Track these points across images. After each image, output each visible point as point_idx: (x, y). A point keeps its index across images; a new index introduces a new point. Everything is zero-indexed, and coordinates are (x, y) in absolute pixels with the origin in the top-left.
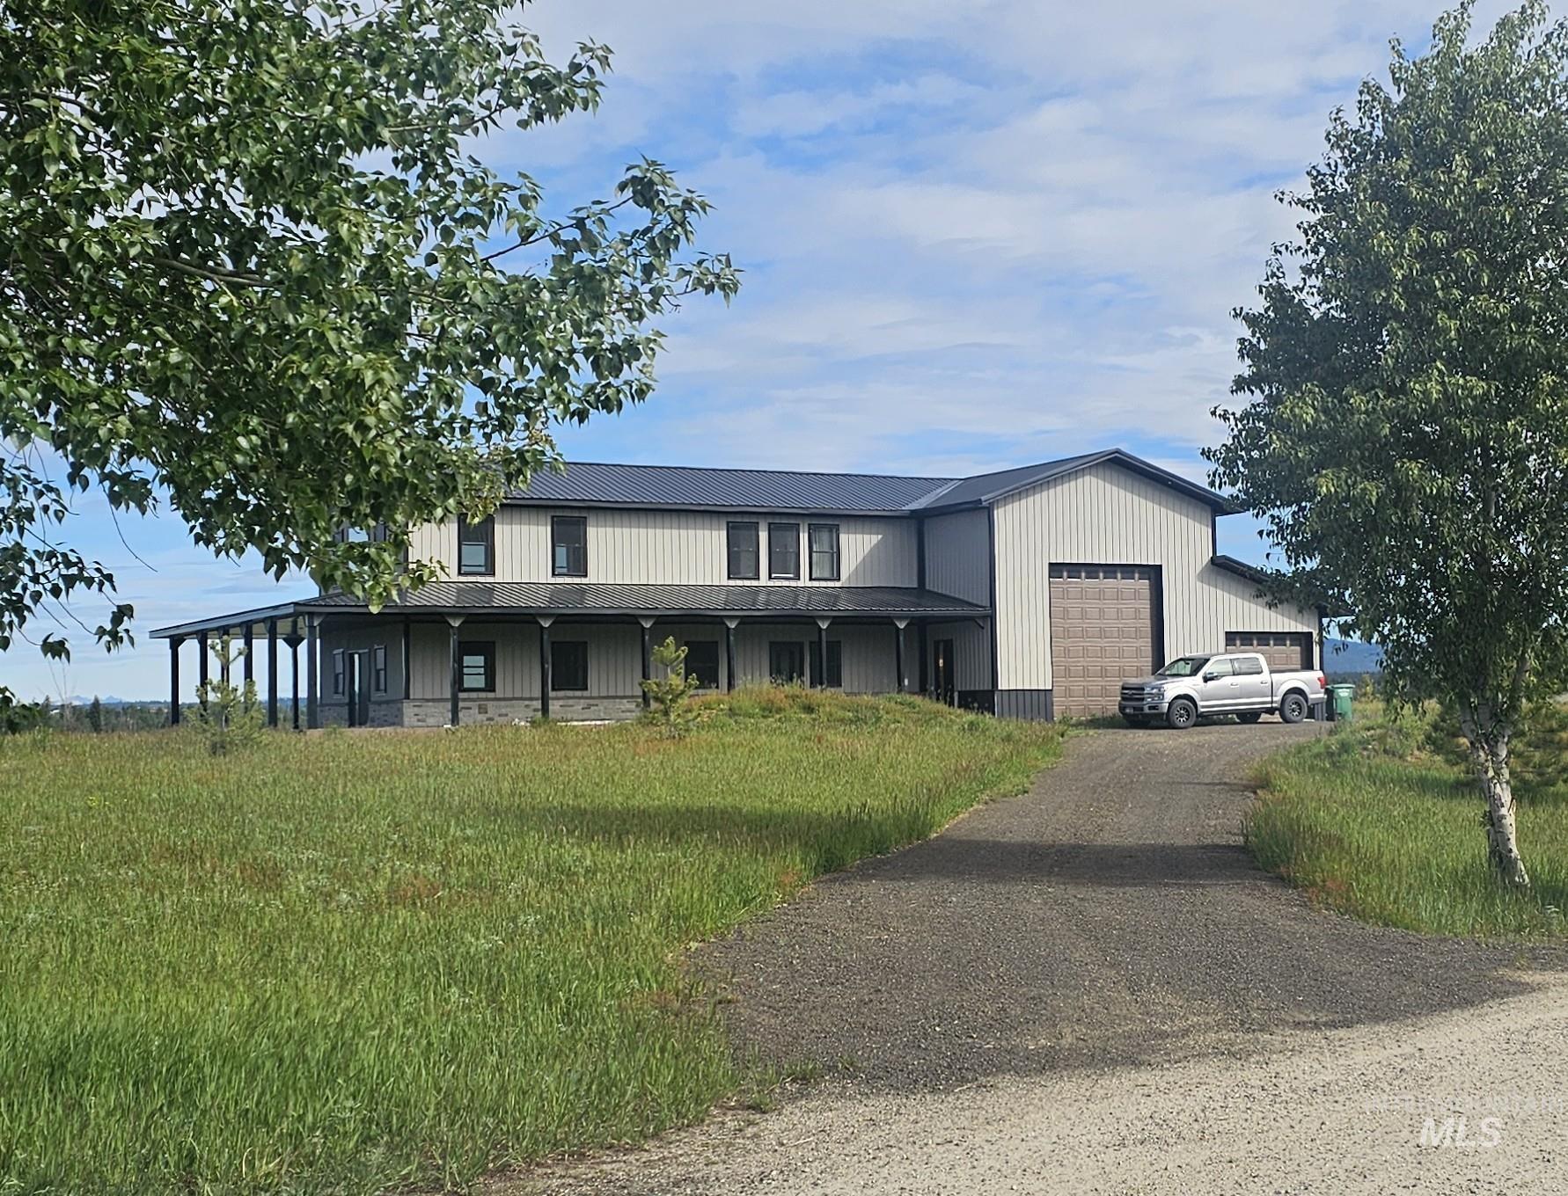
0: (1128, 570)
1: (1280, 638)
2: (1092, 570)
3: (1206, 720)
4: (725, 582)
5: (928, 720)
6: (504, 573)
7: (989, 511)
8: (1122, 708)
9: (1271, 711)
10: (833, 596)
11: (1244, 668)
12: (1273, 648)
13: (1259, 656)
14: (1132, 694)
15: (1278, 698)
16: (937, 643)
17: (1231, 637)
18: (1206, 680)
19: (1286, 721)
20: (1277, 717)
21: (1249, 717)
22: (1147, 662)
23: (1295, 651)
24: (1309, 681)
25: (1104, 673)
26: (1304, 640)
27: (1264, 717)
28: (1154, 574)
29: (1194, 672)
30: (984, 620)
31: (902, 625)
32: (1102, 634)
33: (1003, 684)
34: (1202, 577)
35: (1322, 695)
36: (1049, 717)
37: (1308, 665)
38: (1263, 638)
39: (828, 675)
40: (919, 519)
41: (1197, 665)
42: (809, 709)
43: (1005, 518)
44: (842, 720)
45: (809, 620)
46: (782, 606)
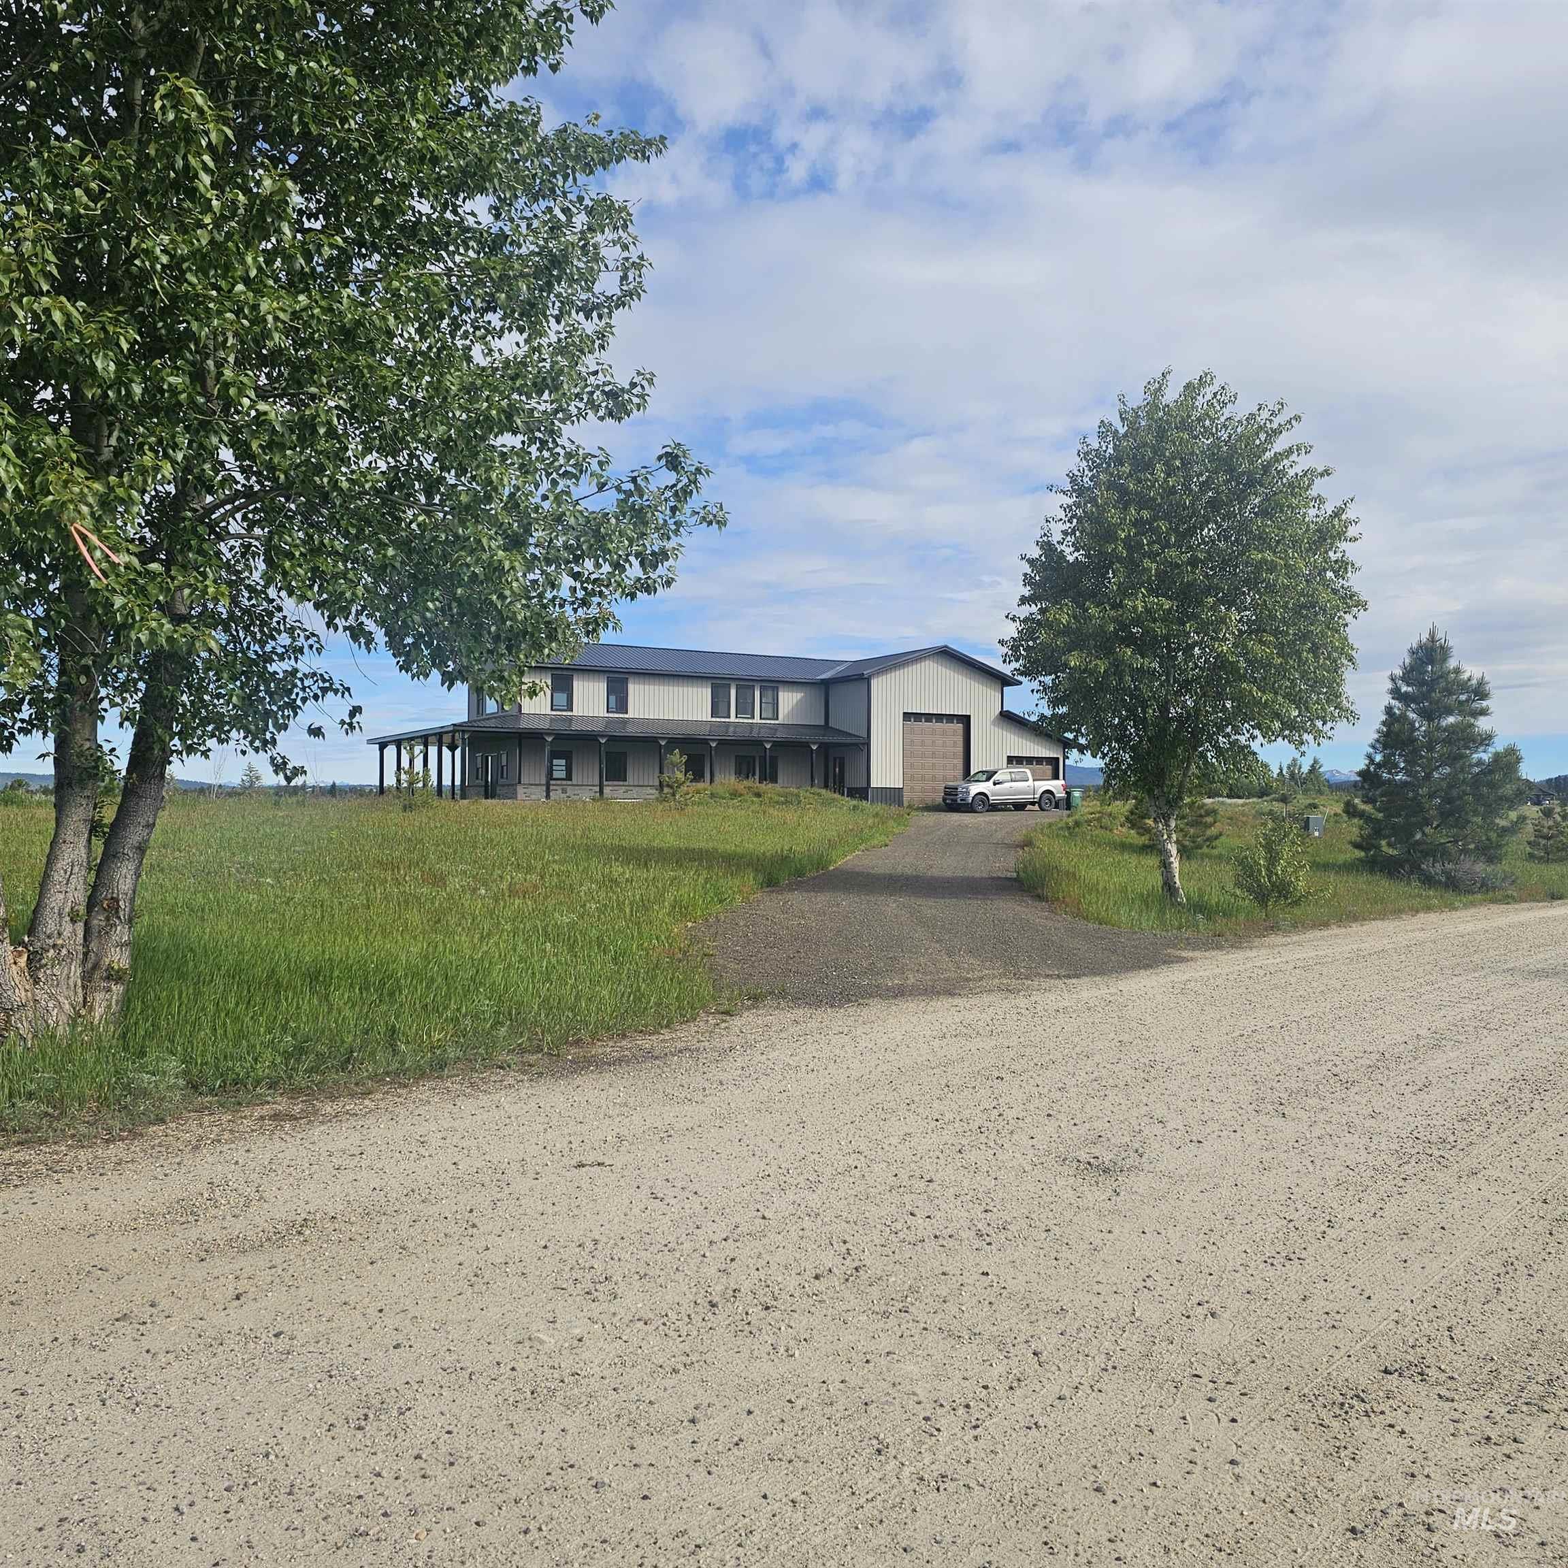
0: (951, 718)
1: (1039, 760)
2: (929, 717)
3: (994, 808)
4: (710, 719)
5: (827, 803)
6: (578, 711)
7: (868, 681)
8: (944, 800)
9: (1033, 803)
10: (774, 728)
11: (1018, 777)
12: (1035, 766)
13: (1028, 771)
14: (950, 792)
15: (1037, 796)
16: (835, 759)
17: (1011, 760)
18: (995, 784)
19: (1042, 809)
20: (1037, 807)
21: (1019, 806)
22: (960, 772)
23: (1048, 769)
24: (1056, 786)
25: (934, 778)
26: (1054, 762)
27: (1029, 807)
28: (965, 720)
29: (988, 779)
30: (863, 746)
31: (814, 747)
32: (934, 755)
33: (873, 785)
34: (994, 723)
35: (1063, 795)
36: (900, 804)
37: (1056, 777)
38: (1030, 760)
39: (770, 776)
40: (826, 685)
41: (990, 775)
42: (758, 795)
43: (880, 687)
44: (777, 802)
45: (758, 743)
46: (742, 734)
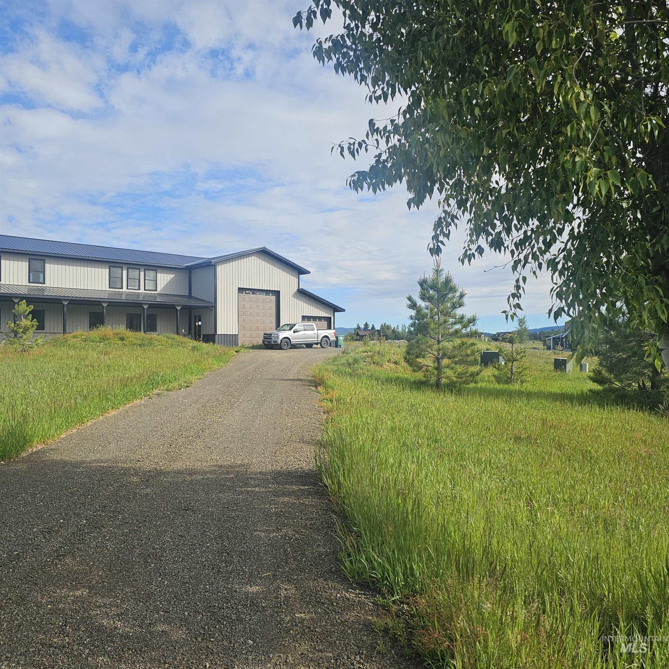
0: (267, 292)
1: (320, 318)
2: (254, 291)
3: (294, 347)
4: (108, 289)
5: (180, 344)
7: (215, 266)
8: (264, 342)
9: (317, 344)
11: (308, 328)
12: (317, 322)
13: (314, 324)
14: (267, 337)
15: (320, 339)
16: (195, 317)
17: (304, 318)
18: (294, 332)
19: (322, 347)
20: (319, 346)
21: (309, 346)
22: (274, 325)
23: (325, 323)
24: (330, 333)
25: (258, 329)
26: (328, 320)
27: (314, 346)
28: (277, 293)
29: (290, 329)
30: (212, 308)
31: (179, 308)
32: (258, 315)
33: (219, 332)
34: (294, 296)
35: (335, 339)
36: (237, 345)
37: (329, 328)
38: (314, 318)
40: (189, 270)
41: (291, 326)
42: (122, 339)
43: (220, 269)
44: (135, 344)
45: (138, 305)
